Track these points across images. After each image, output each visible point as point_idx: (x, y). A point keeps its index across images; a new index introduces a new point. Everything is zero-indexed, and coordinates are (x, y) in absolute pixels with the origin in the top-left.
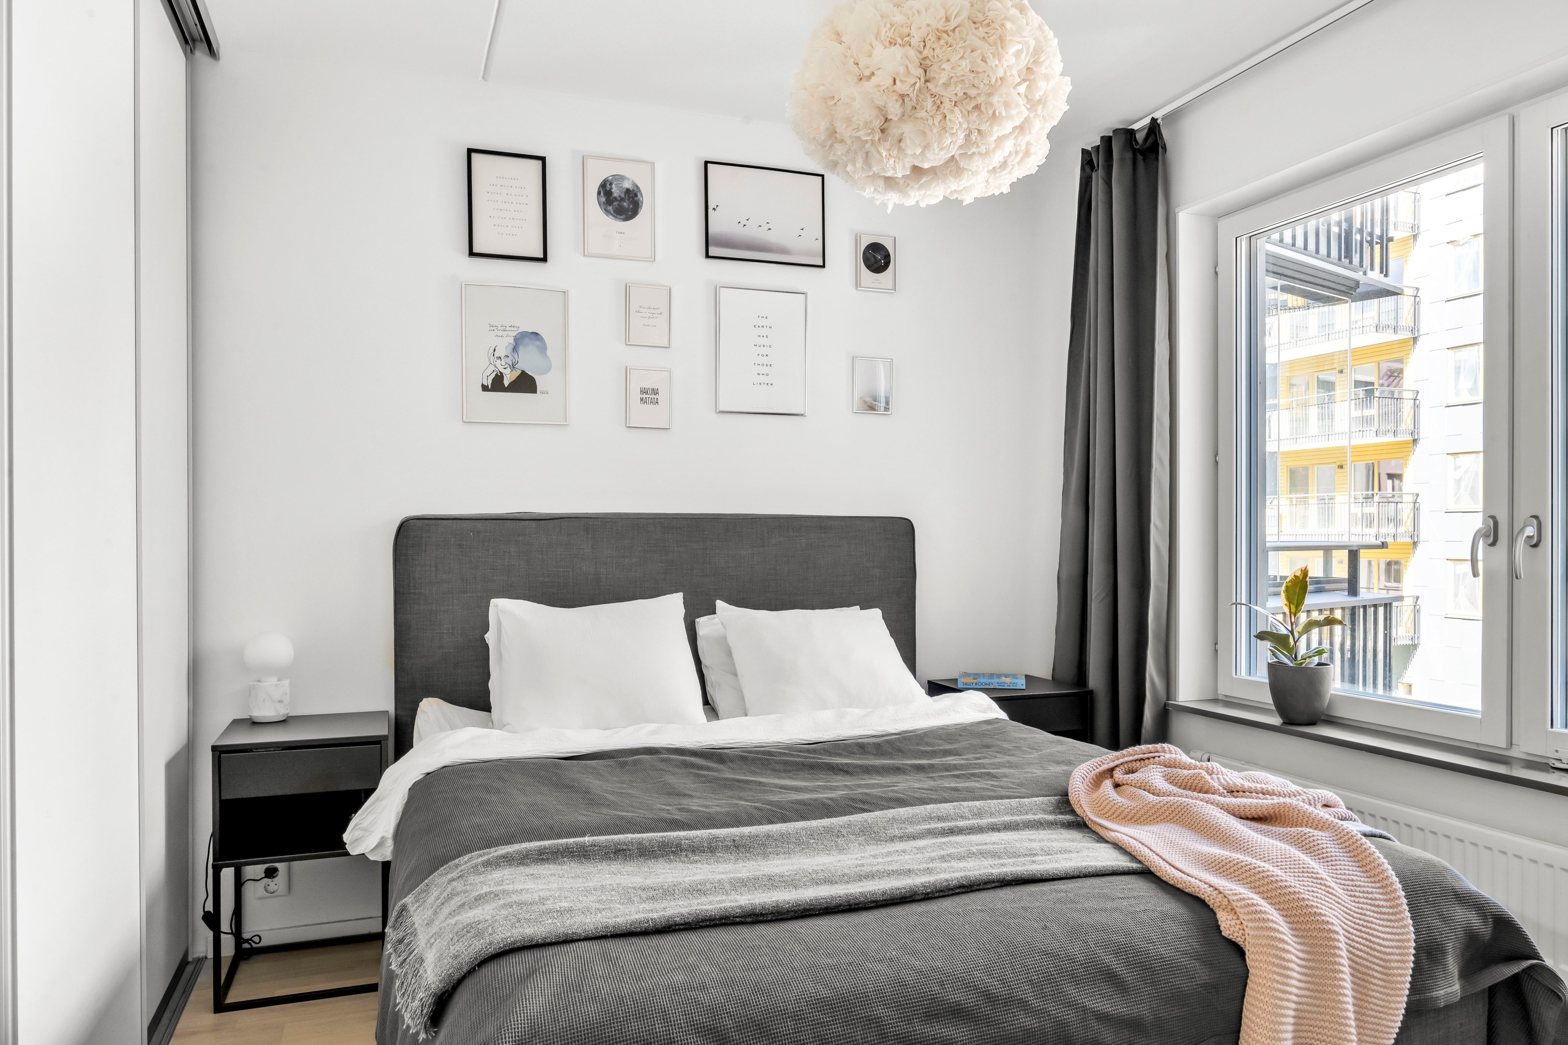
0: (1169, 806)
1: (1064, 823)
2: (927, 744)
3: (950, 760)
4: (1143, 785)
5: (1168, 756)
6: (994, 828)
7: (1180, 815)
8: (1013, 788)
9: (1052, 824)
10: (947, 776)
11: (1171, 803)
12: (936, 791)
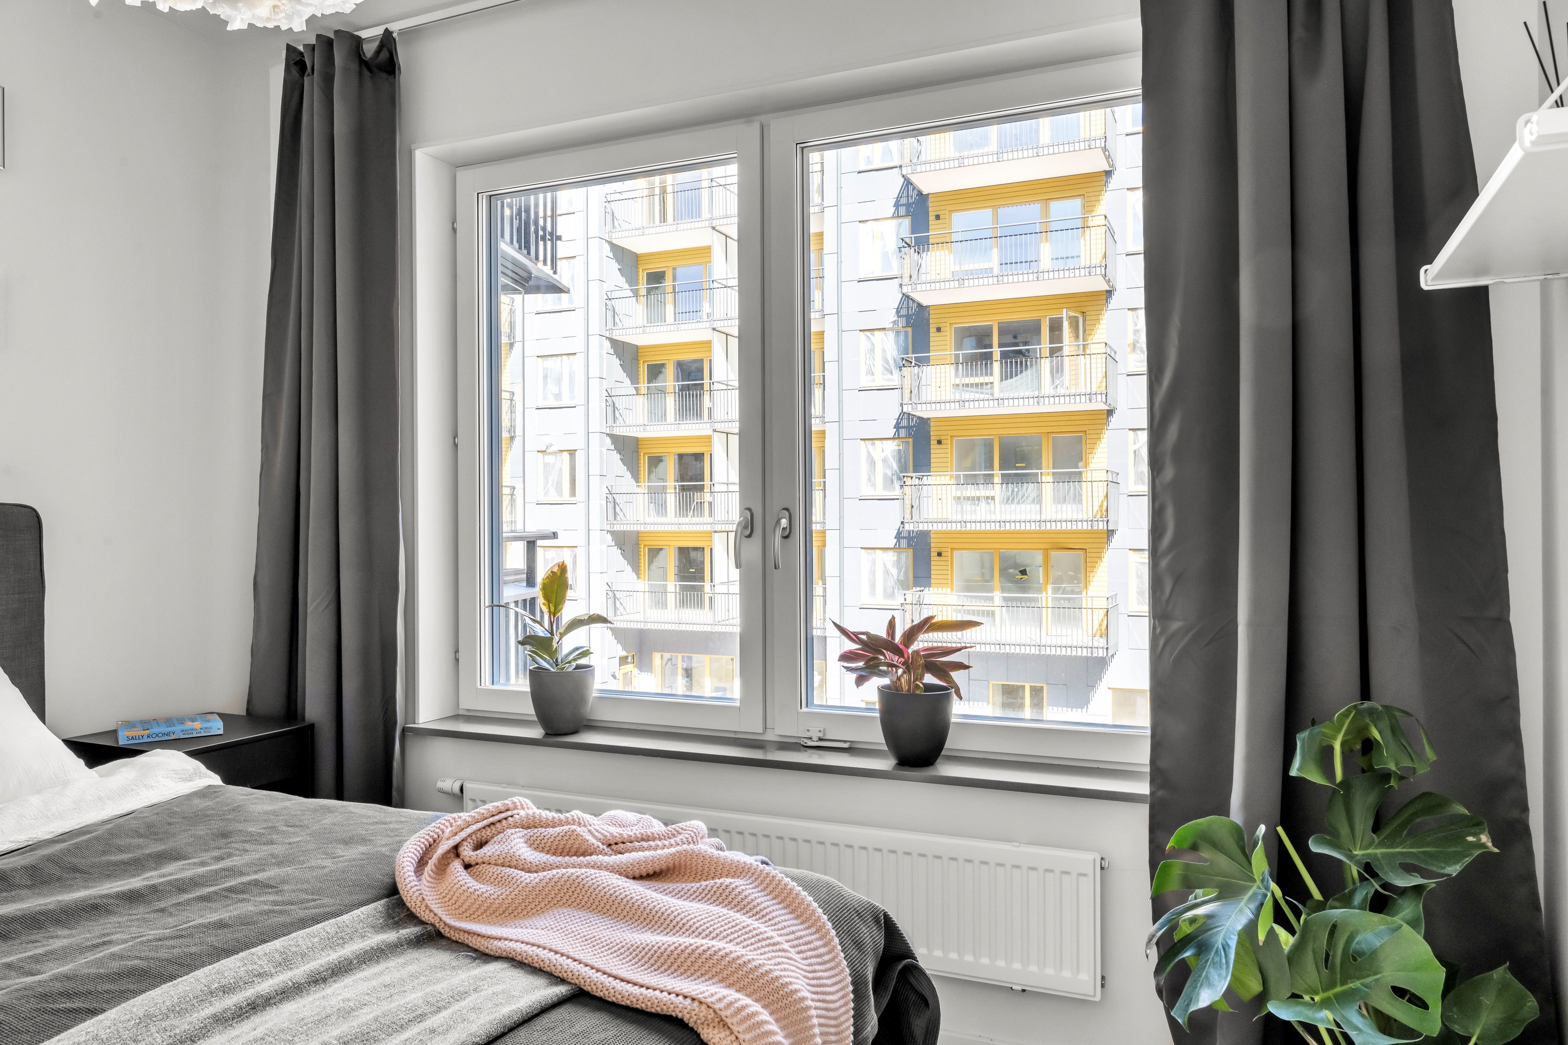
0: (553, 884)
1: (411, 940)
2: (120, 850)
3: (173, 871)
4: (507, 860)
5: (522, 813)
6: (318, 980)
7: (571, 893)
8: (308, 901)
9: (396, 946)
10: (188, 902)
11: (556, 879)
12: (191, 935)
